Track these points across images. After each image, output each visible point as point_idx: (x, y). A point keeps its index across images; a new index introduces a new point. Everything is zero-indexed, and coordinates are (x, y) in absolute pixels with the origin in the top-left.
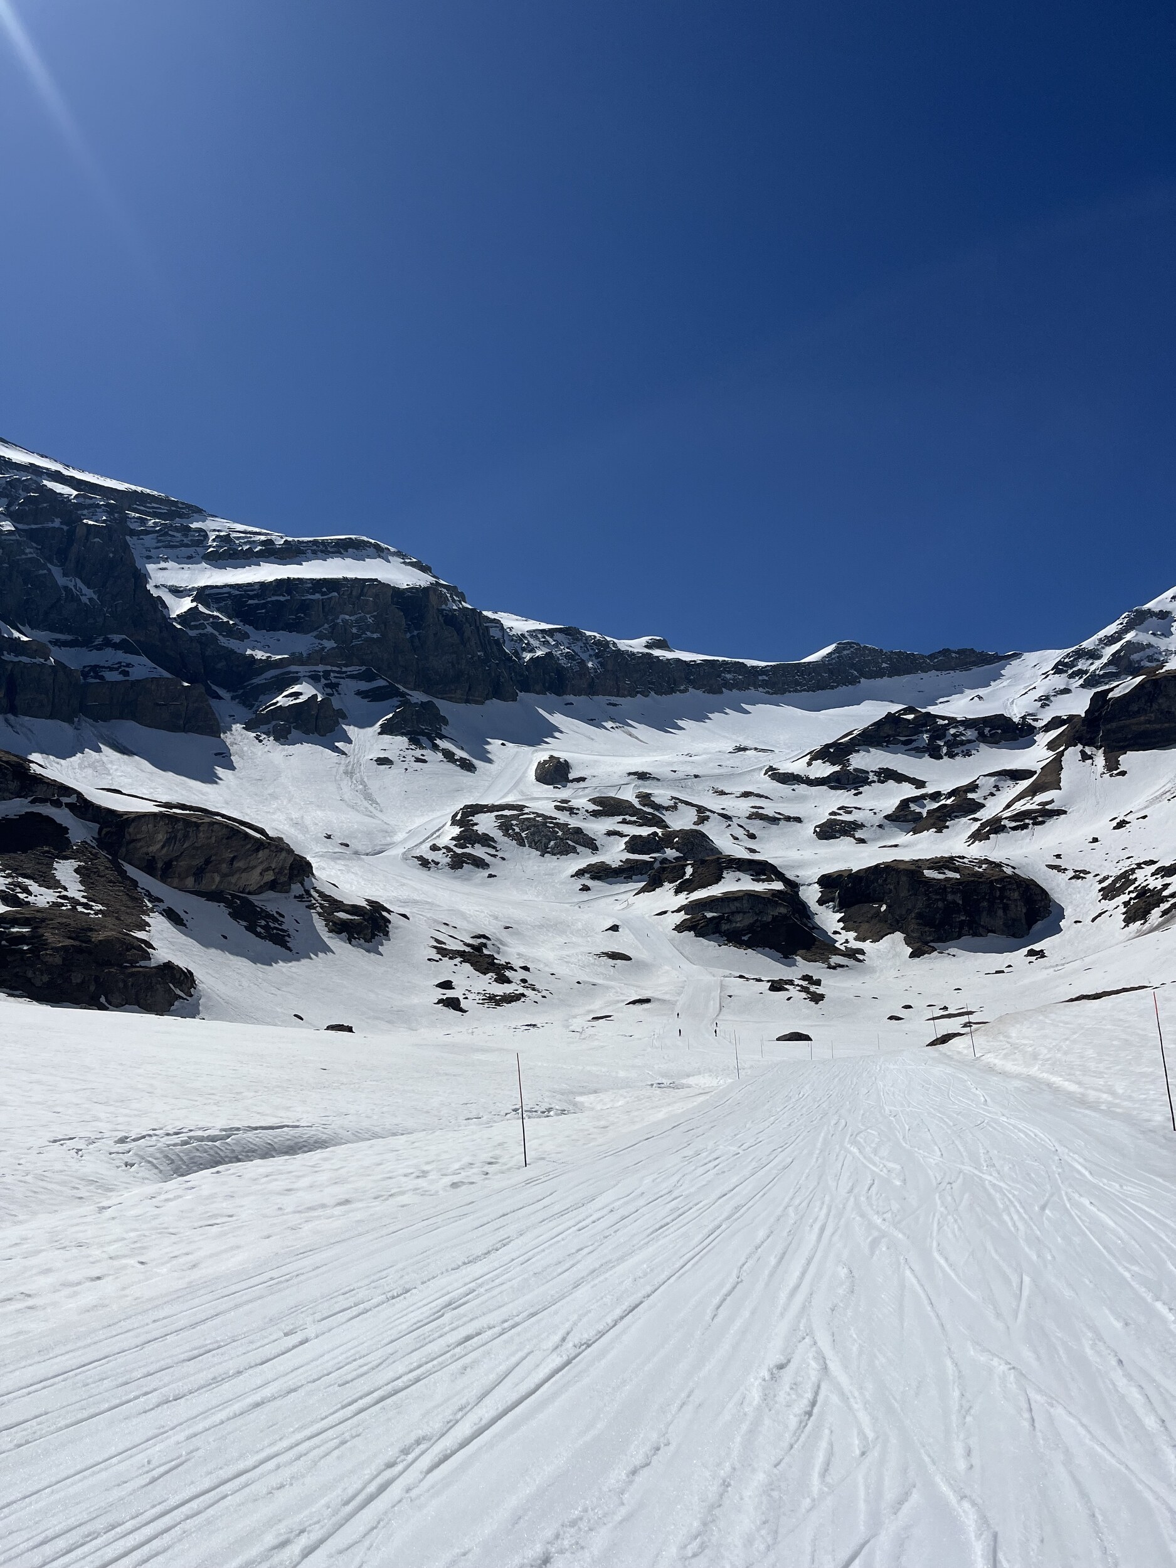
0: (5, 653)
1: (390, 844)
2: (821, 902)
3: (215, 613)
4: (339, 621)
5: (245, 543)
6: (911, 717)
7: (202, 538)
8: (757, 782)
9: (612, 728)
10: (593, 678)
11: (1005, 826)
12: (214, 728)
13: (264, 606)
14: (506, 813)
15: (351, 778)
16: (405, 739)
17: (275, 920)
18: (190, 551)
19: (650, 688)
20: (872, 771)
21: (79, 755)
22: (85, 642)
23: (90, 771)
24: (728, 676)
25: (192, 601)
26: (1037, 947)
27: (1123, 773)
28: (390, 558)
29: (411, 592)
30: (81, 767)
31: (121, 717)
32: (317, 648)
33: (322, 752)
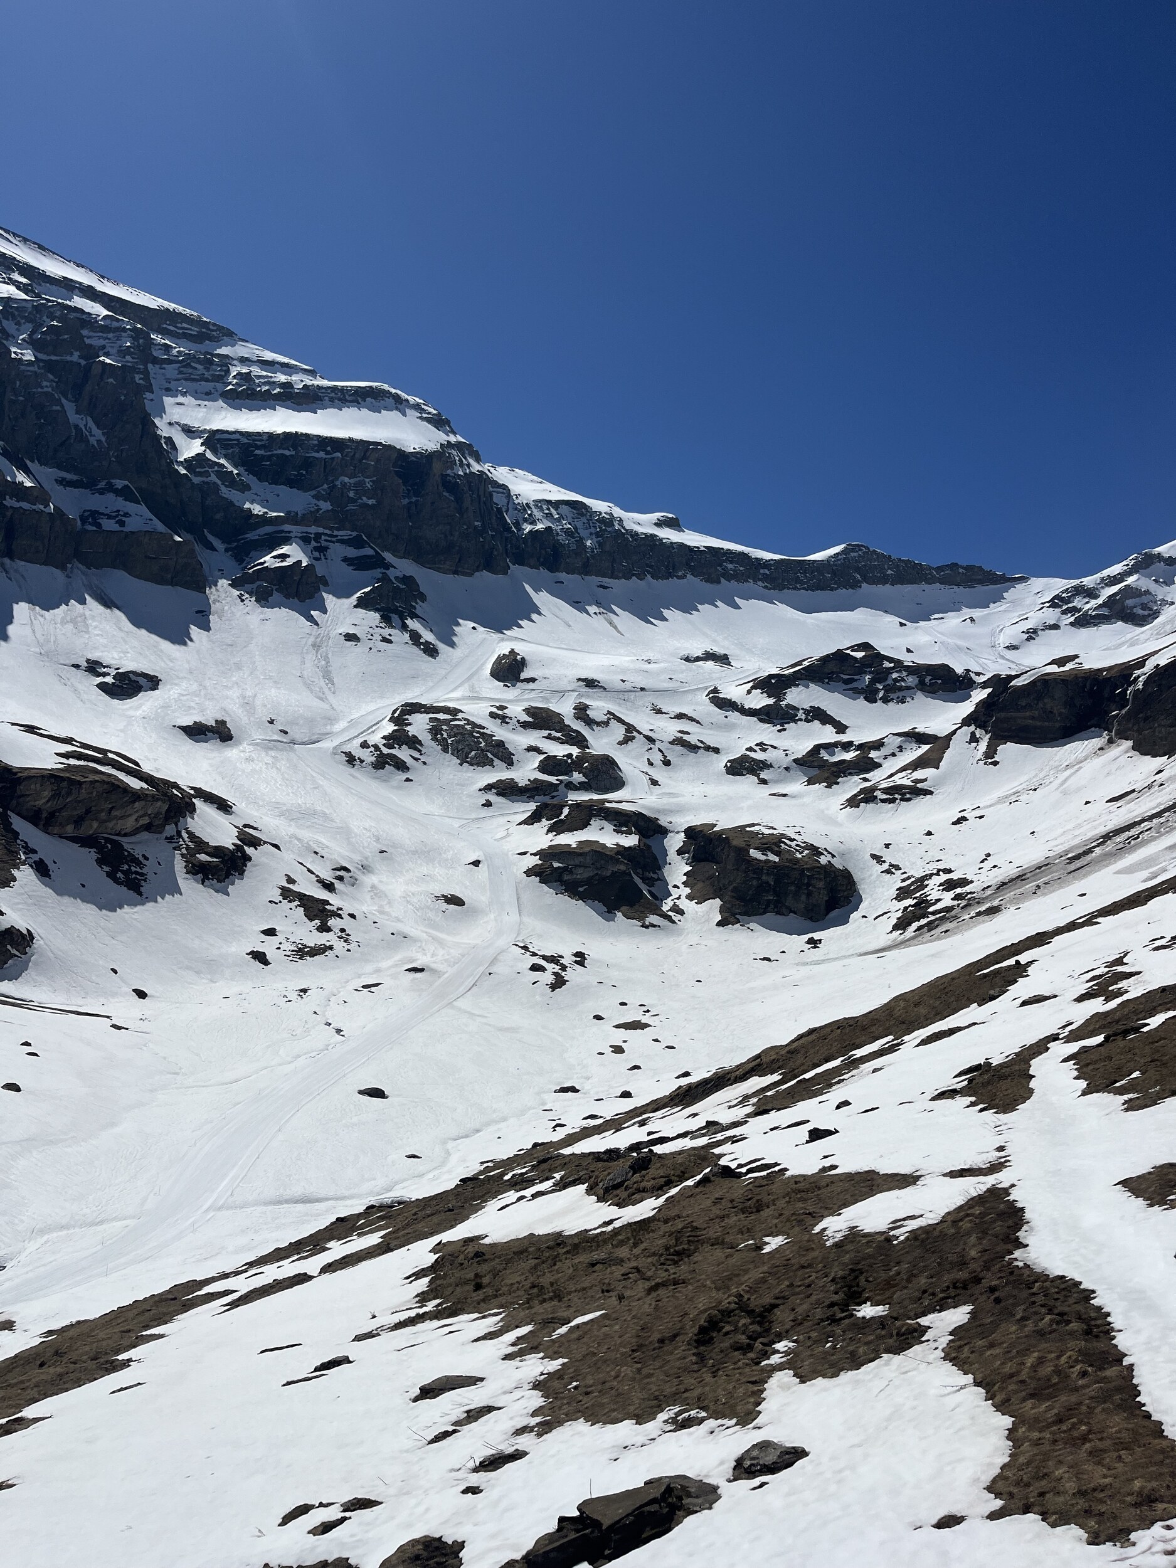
0: (7, 497)
1: (327, 734)
2: (680, 852)
3: (222, 461)
4: (338, 483)
5: (265, 384)
6: (859, 655)
7: (223, 373)
8: (697, 704)
9: (595, 613)
10: (588, 557)
11: (876, 797)
12: (199, 583)
13: (269, 458)
14: (441, 716)
15: (317, 652)
16: (377, 616)
17: (139, 863)
18: (209, 386)
19: (647, 571)
20: (803, 709)
21: (63, 607)
22: (88, 484)
23: (70, 626)
24: (730, 566)
25: (202, 444)
26: (816, 936)
27: (995, 763)
28: (408, 411)
29: (417, 458)
30: (64, 622)
31: (114, 566)
32: (312, 509)
33: (297, 620)
